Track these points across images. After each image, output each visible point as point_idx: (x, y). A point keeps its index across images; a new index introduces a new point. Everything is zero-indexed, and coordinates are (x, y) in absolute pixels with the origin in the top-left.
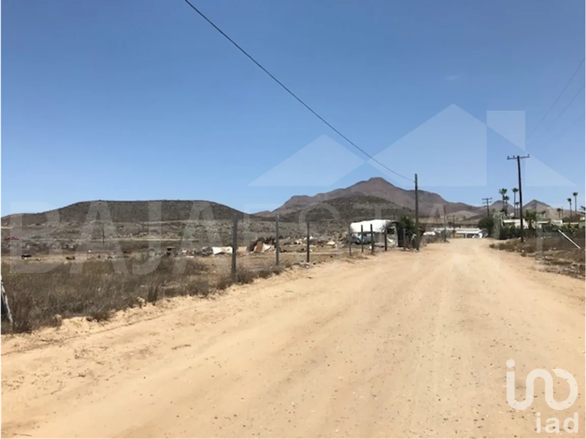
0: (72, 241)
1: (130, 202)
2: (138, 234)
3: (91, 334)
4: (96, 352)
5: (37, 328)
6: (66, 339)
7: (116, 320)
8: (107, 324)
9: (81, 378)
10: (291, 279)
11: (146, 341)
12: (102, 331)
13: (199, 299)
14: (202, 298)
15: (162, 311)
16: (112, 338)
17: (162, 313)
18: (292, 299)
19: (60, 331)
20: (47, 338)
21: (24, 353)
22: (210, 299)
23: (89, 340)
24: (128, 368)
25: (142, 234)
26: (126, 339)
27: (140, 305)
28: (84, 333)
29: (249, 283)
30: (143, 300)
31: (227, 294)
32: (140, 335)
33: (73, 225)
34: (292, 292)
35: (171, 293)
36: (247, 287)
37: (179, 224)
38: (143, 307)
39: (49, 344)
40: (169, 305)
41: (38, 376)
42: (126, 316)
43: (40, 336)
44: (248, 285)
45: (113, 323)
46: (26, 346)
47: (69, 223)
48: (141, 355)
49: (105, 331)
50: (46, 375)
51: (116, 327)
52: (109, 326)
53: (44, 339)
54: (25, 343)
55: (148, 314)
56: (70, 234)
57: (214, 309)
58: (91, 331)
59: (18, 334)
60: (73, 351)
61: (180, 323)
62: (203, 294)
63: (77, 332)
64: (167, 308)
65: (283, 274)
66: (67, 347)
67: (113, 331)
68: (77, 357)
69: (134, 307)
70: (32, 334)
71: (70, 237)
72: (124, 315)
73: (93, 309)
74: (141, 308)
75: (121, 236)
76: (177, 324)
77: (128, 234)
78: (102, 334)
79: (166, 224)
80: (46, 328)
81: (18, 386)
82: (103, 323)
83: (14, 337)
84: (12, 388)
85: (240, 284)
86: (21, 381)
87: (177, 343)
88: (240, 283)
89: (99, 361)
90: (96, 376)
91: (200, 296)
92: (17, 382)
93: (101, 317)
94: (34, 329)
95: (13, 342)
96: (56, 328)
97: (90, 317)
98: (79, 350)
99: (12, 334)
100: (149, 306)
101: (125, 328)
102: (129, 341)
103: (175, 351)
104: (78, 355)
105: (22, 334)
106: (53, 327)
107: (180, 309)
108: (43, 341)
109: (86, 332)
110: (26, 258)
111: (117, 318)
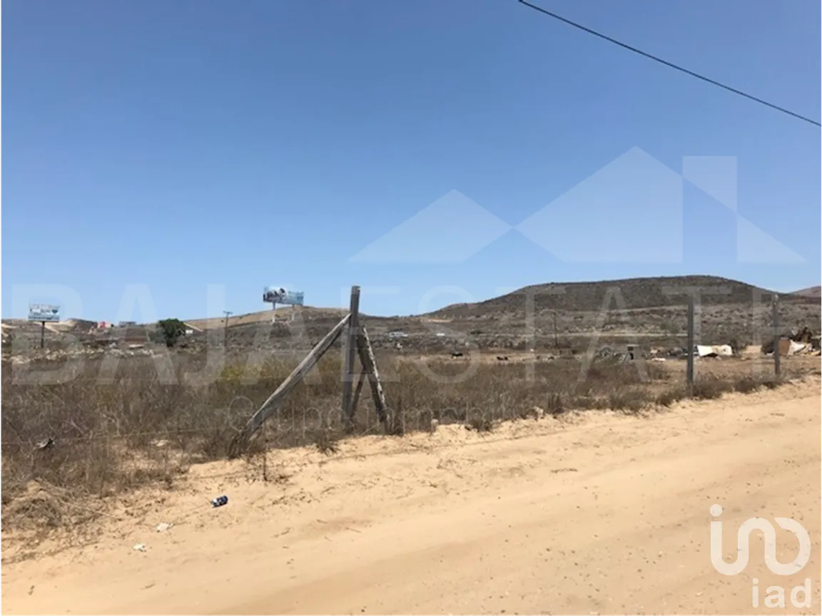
0: (516, 337)
1: (594, 283)
2: (603, 327)
3: (466, 444)
4: (461, 464)
5: (410, 431)
6: (436, 446)
7: (500, 432)
8: (488, 435)
9: (432, 488)
10: (795, 397)
11: (524, 460)
12: (479, 443)
13: (623, 416)
14: (629, 414)
15: (563, 427)
16: (486, 451)
17: (562, 429)
18: (773, 426)
19: (432, 438)
20: (417, 443)
21: (391, 456)
22: (640, 417)
23: (461, 451)
24: (487, 486)
25: (609, 327)
26: (502, 455)
27: (536, 415)
28: (459, 443)
29: (714, 399)
30: (542, 411)
31: (669, 411)
32: (520, 451)
33: (518, 316)
34: (782, 415)
35: (586, 405)
36: (707, 404)
37: (662, 313)
38: (539, 420)
39: (418, 450)
40: (576, 419)
41: (393, 480)
42: (513, 429)
43: (411, 441)
44: (710, 401)
45: (495, 434)
46: (394, 448)
47: (513, 314)
48: (509, 474)
49: (483, 443)
50: (402, 480)
51: (499, 440)
52: (490, 437)
53: (415, 444)
54: (395, 447)
55: (543, 428)
56: (514, 329)
57: (639, 431)
58: (467, 442)
59: (390, 436)
60: (439, 460)
61: (580, 443)
62: (632, 409)
63: (450, 441)
64: (572, 423)
65: (784, 389)
66: (435, 455)
67: (491, 444)
68: (439, 467)
69: (528, 418)
70: (404, 438)
71: (514, 333)
72: (511, 427)
73: (476, 417)
74: (536, 420)
75: (580, 330)
76: (575, 444)
77: (589, 327)
78: (479, 446)
79: (643, 312)
80: (419, 433)
81: (370, 487)
82: (483, 433)
83: (385, 439)
84: (364, 487)
85: (696, 400)
86: (375, 482)
87: (563, 465)
88: (698, 398)
89: (459, 474)
90: (448, 489)
91: (626, 411)
92: (372, 482)
93: (482, 426)
94: (406, 433)
95: (383, 443)
96: (429, 434)
97: (469, 426)
98: (445, 460)
99: (384, 436)
100: (548, 419)
101: (509, 442)
102: (504, 457)
103: (554, 474)
104: (442, 464)
105: (394, 436)
106: (428, 432)
107: (590, 425)
108: (412, 445)
109: (460, 441)
110: (455, 357)
111: (501, 429)
